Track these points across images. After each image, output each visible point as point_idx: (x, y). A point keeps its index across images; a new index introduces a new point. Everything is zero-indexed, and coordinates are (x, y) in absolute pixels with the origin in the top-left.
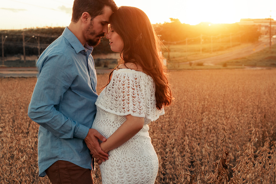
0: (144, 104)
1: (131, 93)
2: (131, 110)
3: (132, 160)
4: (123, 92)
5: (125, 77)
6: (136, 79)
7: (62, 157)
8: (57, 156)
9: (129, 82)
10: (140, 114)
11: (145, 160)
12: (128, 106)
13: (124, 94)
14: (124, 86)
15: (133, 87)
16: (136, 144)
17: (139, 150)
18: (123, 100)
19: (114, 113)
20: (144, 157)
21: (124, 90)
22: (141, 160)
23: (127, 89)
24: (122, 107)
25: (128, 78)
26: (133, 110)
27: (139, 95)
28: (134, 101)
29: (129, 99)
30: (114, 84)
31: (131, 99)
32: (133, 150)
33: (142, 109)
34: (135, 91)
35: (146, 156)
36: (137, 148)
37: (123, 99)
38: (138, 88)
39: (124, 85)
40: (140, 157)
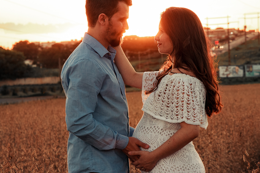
0: (198, 111)
1: (185, 100)
2: (185, 117)
3: (181, 169)
4: (177, 98)
5: (179, 82)
6: (191, 84)
7: (93, 169)
8: (87, 168)
9: (184, 88)
10: (194, 121)
11: (194, 168)
12: (182, 113)
13: (178, 100)
14: (179, 92)
15: (188, 93)
16: (184, 152)
17: (188, 158)
18: (177, 107)
19: (165, 120)
20: (193, 165)
21: (178, 96)
22: (190, 169)
23: (181, 95)
24: (175, 114)
25: (183, 84)
26: (187, 117)
27: (194, 101)
28: (188, 108)
29: (183, 105)
30: (166, 89)
31: (185, 105)
32: (181, 158)
33: (197, 116)
34: (190, 98)
35: (195, 164)
36: (185, 156)
37: (177, 105)
38: (193, 94)
39: (178, 90)
40: (188, 165)
